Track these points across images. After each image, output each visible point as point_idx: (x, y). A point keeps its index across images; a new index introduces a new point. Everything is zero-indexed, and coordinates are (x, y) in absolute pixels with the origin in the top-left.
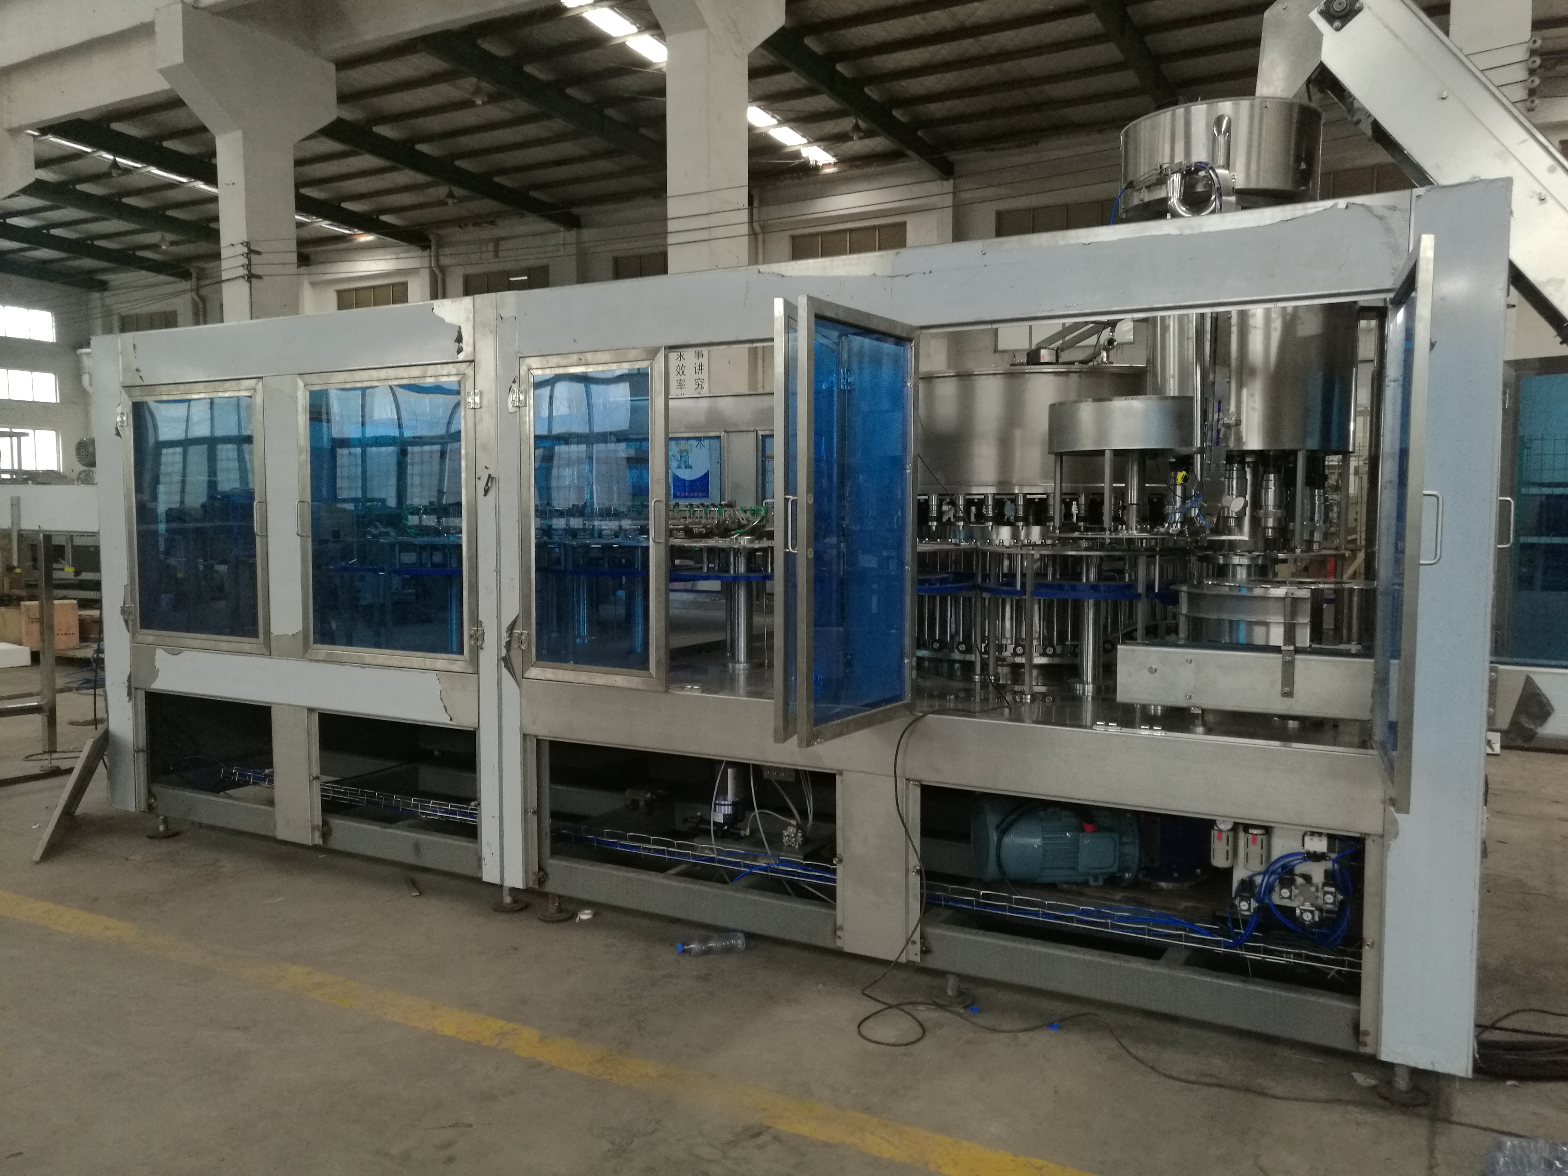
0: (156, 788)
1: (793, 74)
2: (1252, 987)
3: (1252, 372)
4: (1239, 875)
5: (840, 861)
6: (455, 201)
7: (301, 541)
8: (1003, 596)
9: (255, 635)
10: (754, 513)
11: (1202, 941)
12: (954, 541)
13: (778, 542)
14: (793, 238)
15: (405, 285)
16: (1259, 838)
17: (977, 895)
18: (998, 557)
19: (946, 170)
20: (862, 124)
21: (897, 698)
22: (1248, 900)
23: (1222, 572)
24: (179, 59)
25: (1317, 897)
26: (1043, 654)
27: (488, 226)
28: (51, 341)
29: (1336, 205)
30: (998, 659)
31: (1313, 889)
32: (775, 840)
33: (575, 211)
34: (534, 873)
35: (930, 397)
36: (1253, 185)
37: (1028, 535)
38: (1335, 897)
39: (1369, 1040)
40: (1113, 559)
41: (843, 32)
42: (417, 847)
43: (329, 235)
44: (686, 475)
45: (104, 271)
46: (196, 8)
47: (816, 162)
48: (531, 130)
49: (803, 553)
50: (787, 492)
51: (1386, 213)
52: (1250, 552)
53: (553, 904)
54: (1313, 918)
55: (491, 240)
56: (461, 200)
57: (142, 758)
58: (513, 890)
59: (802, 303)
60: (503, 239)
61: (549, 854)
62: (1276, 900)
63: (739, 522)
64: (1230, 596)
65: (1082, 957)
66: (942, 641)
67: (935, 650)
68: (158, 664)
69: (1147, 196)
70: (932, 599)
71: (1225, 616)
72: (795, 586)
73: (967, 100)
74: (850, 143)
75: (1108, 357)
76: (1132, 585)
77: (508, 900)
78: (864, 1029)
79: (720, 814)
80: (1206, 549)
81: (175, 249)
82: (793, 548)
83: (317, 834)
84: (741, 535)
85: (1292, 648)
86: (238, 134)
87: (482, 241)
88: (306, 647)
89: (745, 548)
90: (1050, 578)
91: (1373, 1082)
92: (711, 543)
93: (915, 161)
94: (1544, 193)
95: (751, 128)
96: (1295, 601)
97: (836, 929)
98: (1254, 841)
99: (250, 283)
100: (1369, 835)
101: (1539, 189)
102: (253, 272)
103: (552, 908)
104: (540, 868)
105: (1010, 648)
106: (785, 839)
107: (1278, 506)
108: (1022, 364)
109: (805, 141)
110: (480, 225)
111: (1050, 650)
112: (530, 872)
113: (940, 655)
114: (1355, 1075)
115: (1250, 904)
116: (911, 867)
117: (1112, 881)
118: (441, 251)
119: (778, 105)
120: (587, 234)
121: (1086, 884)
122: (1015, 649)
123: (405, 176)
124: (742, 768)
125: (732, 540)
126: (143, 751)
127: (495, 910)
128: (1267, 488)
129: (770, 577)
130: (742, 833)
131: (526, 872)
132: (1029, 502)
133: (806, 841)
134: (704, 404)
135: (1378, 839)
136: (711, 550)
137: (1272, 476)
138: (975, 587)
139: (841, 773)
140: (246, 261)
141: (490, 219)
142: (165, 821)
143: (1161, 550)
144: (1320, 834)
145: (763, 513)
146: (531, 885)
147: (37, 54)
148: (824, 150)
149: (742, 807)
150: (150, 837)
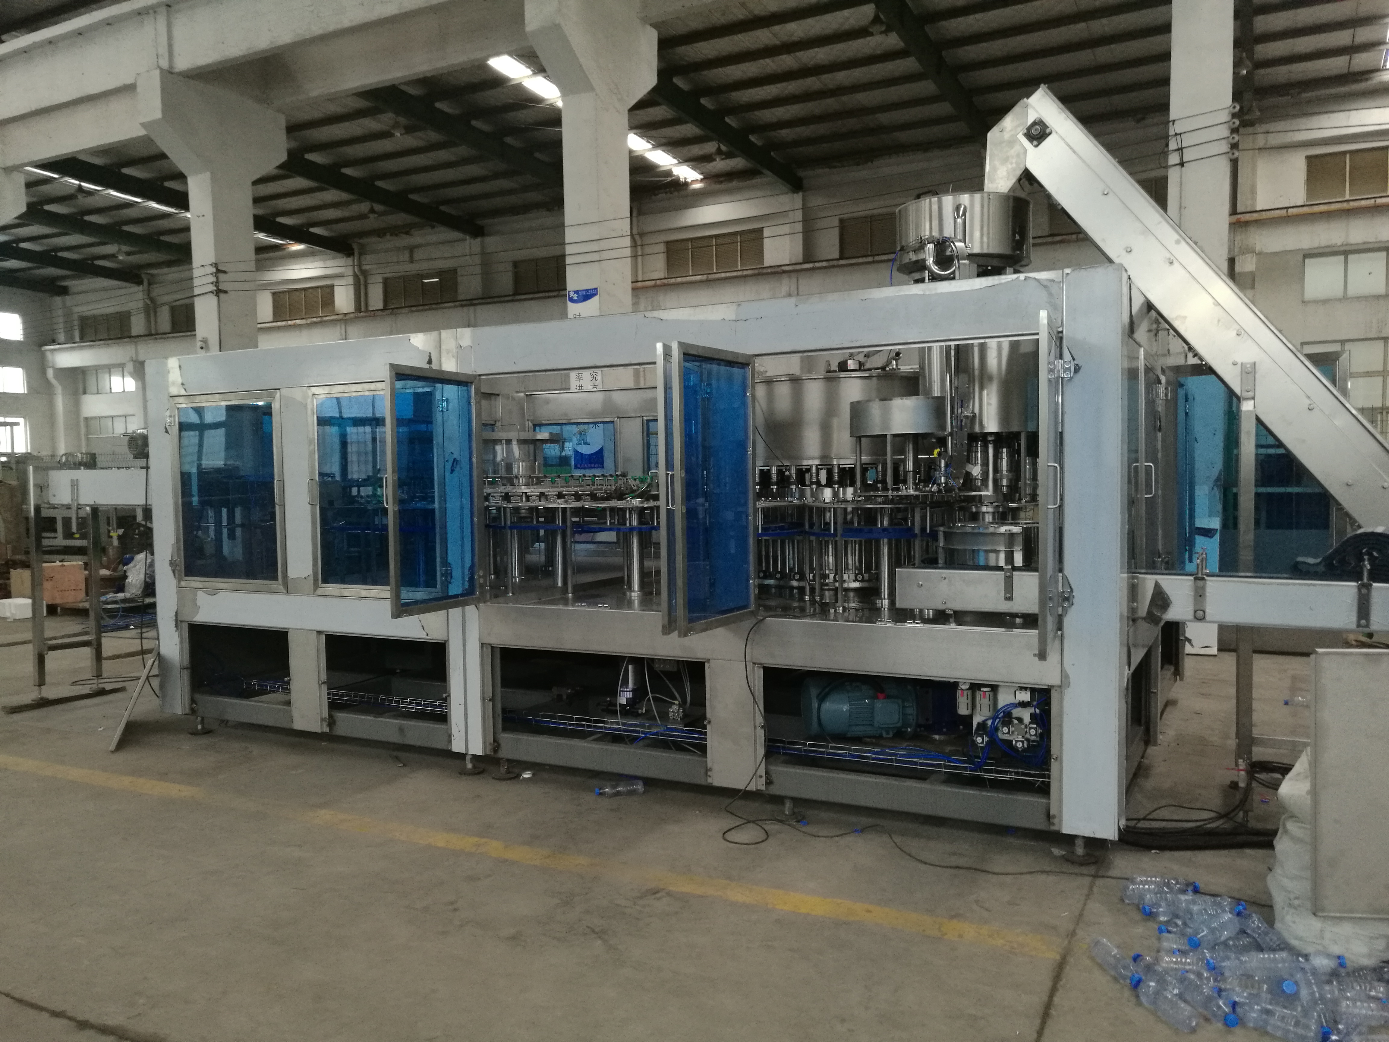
0: (198, 697)
1: (664, 107)
2: (984, 793)
3: (990, 379)
4: (977, 720)
5: (709, 722)
6: (376, 215)
7: (312, 509)
8: (826, 539)
9: (275, 578)
10: (642, 481)
11: (956, 768)
12: (790, 499)
13: (662, 503)
14: (668, 243)
15: (332, 287)
16: (987, 694)
17: (805, 745)
18: (822, 511)
19: (797, 185)
20: (723, 148)
21: (745, 607)
22: (981, 736)
23: (975, 517)
24: (158, 115)
25: (1026, 732)
26: (856, 580)
27: (405, 236)
28: (19, 339)
29: (1018, 277)
30: (823, 584)
31: (1023, 726)
32: (664, 716)
33: (479, 222)
34: (490, 744)
35: (770, 396)
36: (985, 251)
37: (844, 494)
38: (1036, 731)
39: (1056, 821)
40: (899, 510)
41: (705, 73)
42: (401, 730)
43: (265, 245)
44: (585, 450)
45: (64, 278)
46: (172, 73)
47: (685, 179)
48: (443, 155)
49: (679, 509)
50: (667, 469)
51: (1048, 284)
52: (992, 503)
53: (503, 767)
54: (1023, 746)
55: (405, 248)
56: (381, 214)
57: (186, 675)
58: (475, 757)
59: (675, 346)
60: (419, 246)
61: (501, 730)
62: (1001, 736)
63: (631, 488)
64: (973, 534)
65: (874, 780)
66: (783, 572)
67: (776, 579)
68: (199, 603)
69: (913, 257)
70: (774, 542)
71: (968, 547)
72: (674, 535)
73: (812, 127)
74: (714, 163)
75: (897, 365)
76: (911, 529)
77: (470, 766)
78: (727, 836)
79: (624, 698)
80: (963, 501)
81: (131, 258)
82: (672, 506)
83: (325, 724)
84: (633, 498)
85: (1010, 567)
86: (208, 175)
87: (399, 249)
88: (316, 586)
89: (637, 507)
90: (856, 525)
91: (1064, 853)
92: (613, 504)
93: (769, 177)
94: (1172, 258)
95: (631, 152)
96: (1012, 535)
97: (707, 770)
98: (984, 697)
99: (218, 296)
100: (1053, 686)
101: (1168, 255)
102: (221, 287)
103: (503, 769)
104: (495, 741)
105: (832, 576)
106: (671, 714)
107: (1010, 470)
108: (835, 371)
109: (675, 161)
110: (396, 235)
111: (860, 577)
112: (488, 744)
113: (782, 583)
114: (1053, 849)
115: (983, 739)
116: (757, 724)
117: (899, 735)
118: (363, 257)
119: (654, 133)
120: (489, 240)
121: (880, 737)
122: (834, 577)
123: (332, 195)
124: (638, 662)
125: (627, 501)
126: (187, 668)
127: (460, 774)
128: (1002, 459)
129: (657, 528)
130: (640, 711)
131: (484, 743)
132: (842, 471)
133: (685, 716)
134: (600, 396)
135: (1058, 689)
136: (612, 509)
137: (1005, 450)
138: (803, 533)
139: (708, 661)
140: (214, 279)
141: (406, 230)
142: (202, 722)
143: (931, 503)
144: (1026, 689)
145: (649, 481)
146: (488, 753)
147: (33, 109)
148: (692, 168)
149: (639, 693)
150: (192, 734)
